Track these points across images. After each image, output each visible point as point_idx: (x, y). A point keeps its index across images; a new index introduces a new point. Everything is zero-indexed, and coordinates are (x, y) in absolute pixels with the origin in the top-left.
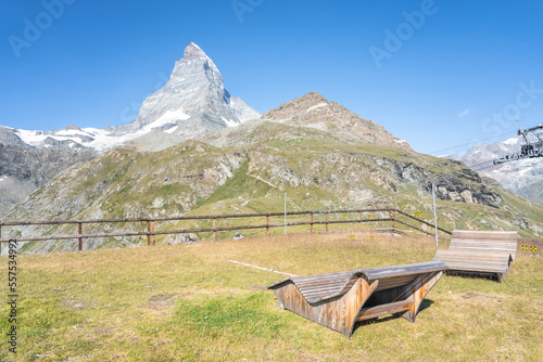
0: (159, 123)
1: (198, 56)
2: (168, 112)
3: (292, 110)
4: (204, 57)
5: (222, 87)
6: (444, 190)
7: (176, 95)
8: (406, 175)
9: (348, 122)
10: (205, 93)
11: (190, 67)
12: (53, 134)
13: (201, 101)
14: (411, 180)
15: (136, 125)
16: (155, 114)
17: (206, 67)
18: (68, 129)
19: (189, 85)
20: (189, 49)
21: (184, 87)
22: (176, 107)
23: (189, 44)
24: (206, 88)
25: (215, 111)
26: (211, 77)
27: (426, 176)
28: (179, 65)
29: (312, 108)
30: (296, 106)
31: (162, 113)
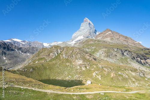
0: (76, 40)
1: (87, 21)
2: (79, 37)
3: (102, 34)
4: (89, 21)
5: (94, 29)
6: (139, 59)
7: (81, 32)
8: (125, 54)
9: (118, 37)
10: (89, 31)
11: (85, 24)
12: (51, 44)
13: (88, 33)
14: (127, 56)
15: (71, 40)
16: (76, 37)
17: (89, 24)
18: (54, 42)
19: (85, 29)
20: (85, 19)
21: (83, 30)
22: (81, 35)
23: (85, 18)
24: (89, 30)
25: (91, 36)
26: (91, 27)
27: (132, 54)
28: (82, 24)
29: (107, 34)
30: (103, 33)
31: (77, 37)
